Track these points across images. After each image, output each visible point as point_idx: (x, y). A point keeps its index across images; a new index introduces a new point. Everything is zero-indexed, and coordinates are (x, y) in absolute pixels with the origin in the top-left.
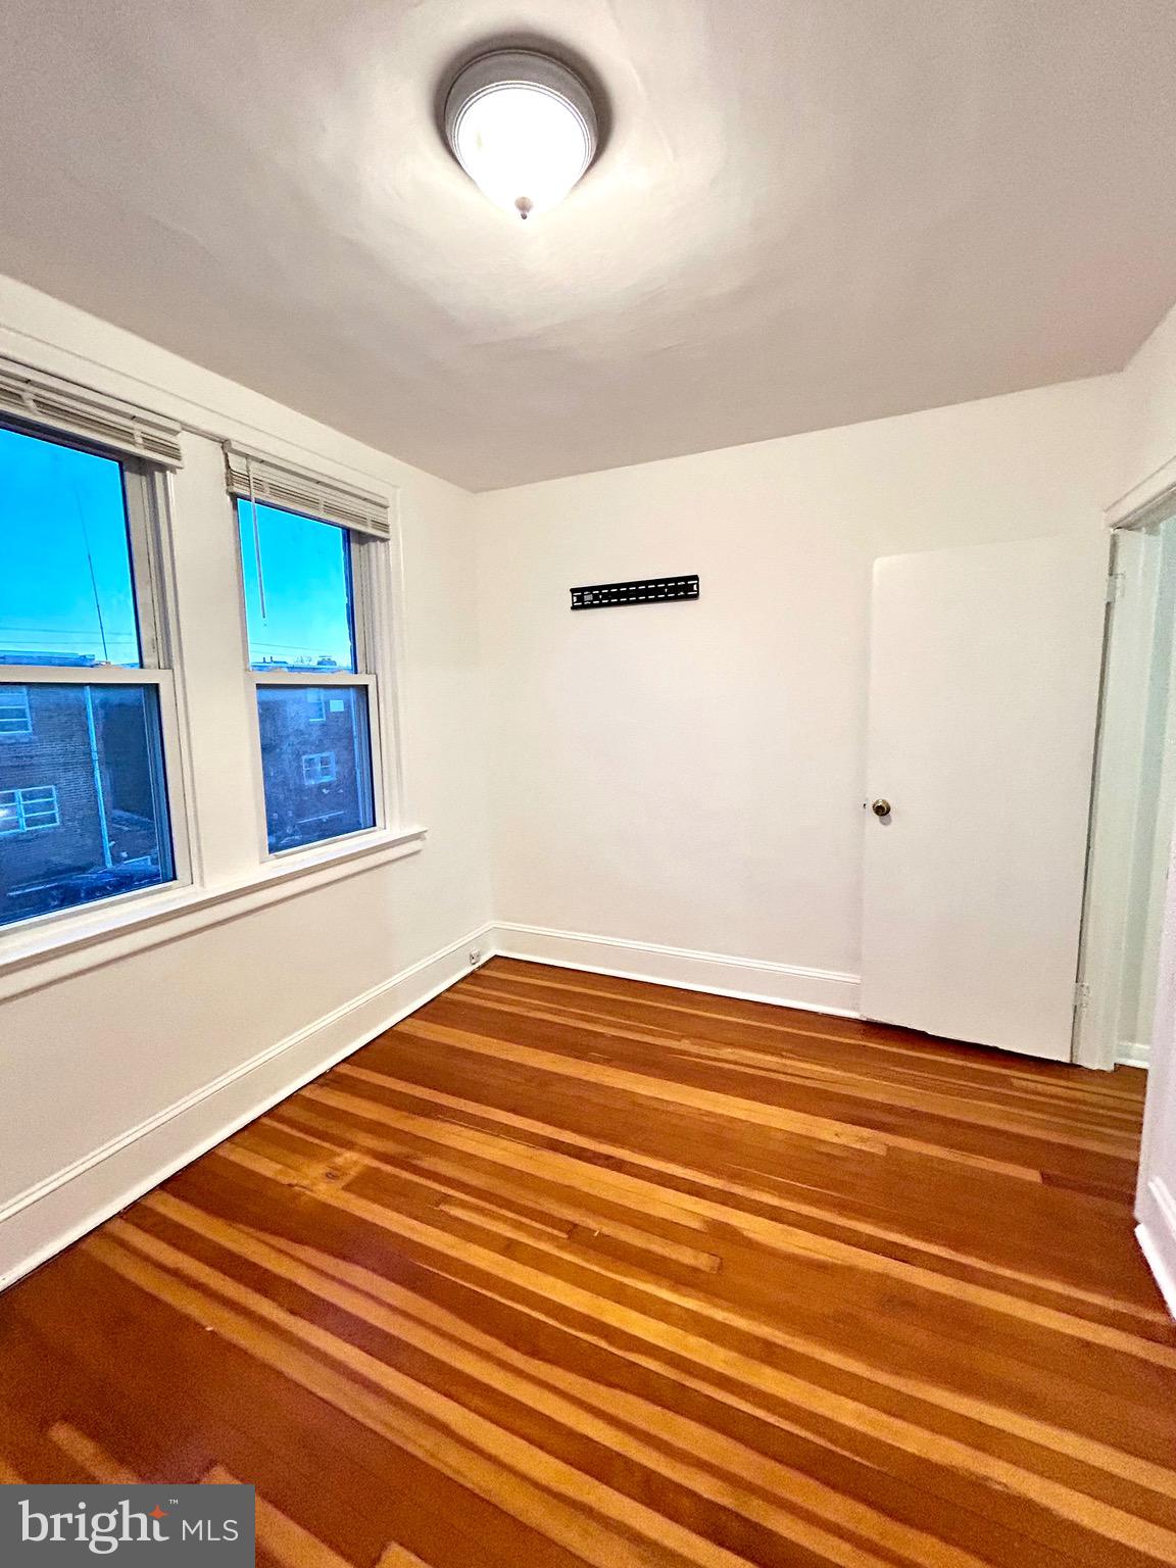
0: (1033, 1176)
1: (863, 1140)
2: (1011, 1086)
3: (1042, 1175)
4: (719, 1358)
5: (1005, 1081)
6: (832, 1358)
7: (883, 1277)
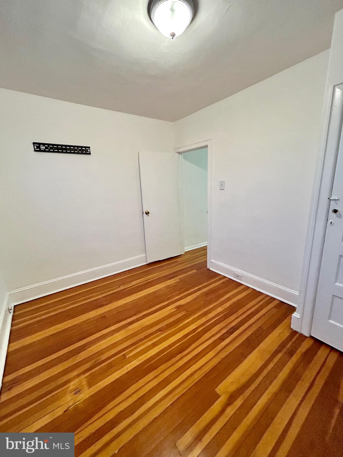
0: (195, 271)
1: (175, 281)
2: (178, 262)
3: (196, 270)
4: (204, 320)
5: (176, 262)
6: (211, 307)
7: (201, 294)
